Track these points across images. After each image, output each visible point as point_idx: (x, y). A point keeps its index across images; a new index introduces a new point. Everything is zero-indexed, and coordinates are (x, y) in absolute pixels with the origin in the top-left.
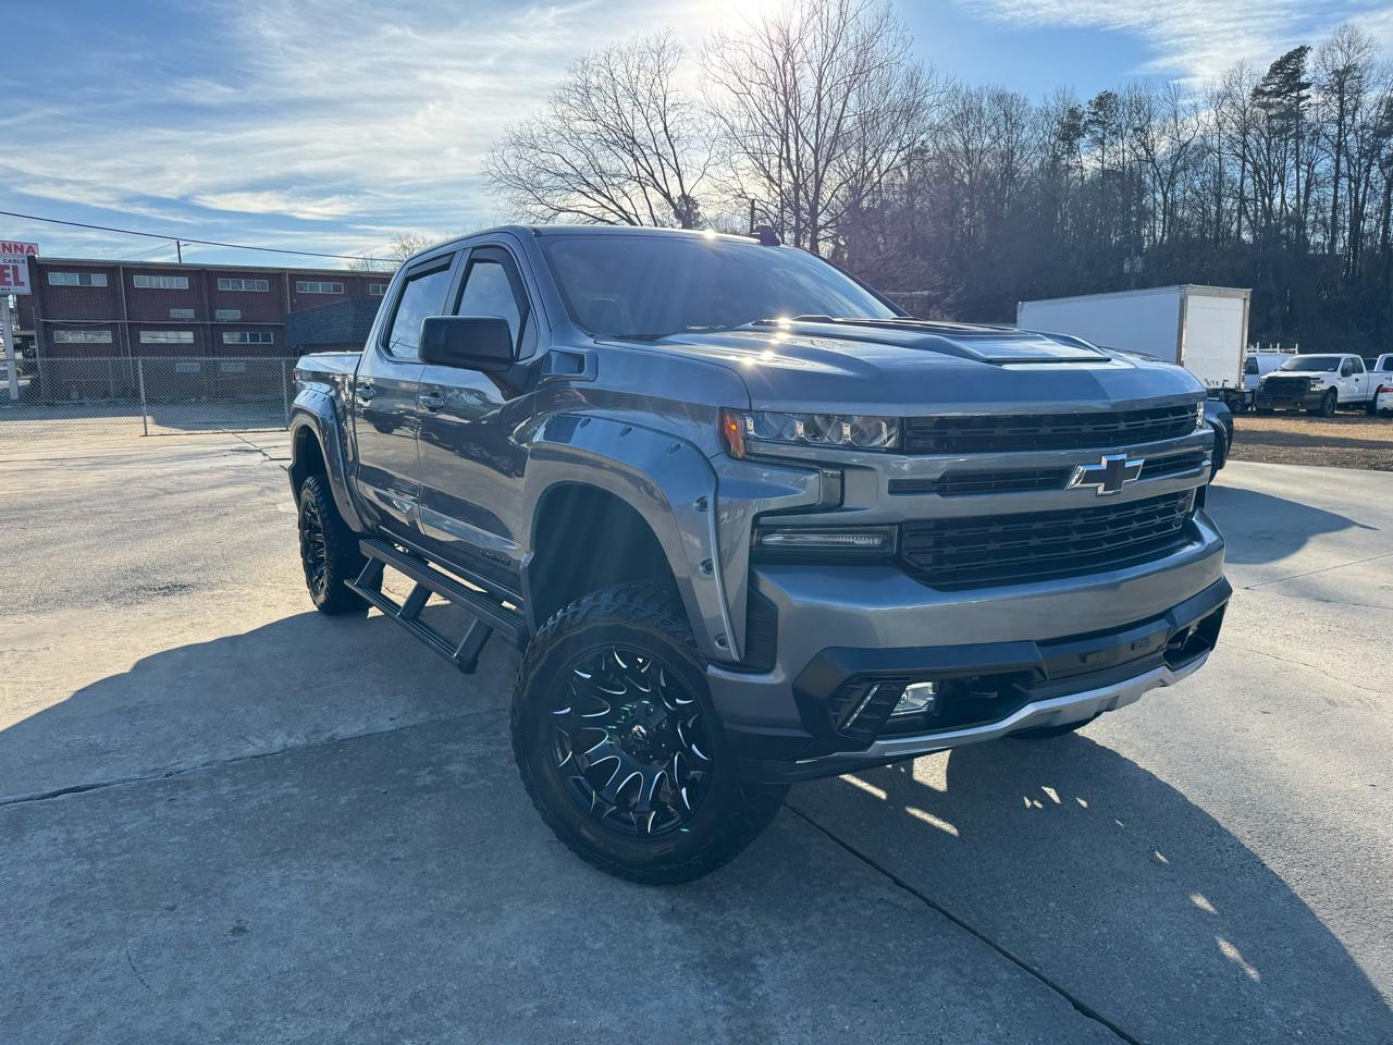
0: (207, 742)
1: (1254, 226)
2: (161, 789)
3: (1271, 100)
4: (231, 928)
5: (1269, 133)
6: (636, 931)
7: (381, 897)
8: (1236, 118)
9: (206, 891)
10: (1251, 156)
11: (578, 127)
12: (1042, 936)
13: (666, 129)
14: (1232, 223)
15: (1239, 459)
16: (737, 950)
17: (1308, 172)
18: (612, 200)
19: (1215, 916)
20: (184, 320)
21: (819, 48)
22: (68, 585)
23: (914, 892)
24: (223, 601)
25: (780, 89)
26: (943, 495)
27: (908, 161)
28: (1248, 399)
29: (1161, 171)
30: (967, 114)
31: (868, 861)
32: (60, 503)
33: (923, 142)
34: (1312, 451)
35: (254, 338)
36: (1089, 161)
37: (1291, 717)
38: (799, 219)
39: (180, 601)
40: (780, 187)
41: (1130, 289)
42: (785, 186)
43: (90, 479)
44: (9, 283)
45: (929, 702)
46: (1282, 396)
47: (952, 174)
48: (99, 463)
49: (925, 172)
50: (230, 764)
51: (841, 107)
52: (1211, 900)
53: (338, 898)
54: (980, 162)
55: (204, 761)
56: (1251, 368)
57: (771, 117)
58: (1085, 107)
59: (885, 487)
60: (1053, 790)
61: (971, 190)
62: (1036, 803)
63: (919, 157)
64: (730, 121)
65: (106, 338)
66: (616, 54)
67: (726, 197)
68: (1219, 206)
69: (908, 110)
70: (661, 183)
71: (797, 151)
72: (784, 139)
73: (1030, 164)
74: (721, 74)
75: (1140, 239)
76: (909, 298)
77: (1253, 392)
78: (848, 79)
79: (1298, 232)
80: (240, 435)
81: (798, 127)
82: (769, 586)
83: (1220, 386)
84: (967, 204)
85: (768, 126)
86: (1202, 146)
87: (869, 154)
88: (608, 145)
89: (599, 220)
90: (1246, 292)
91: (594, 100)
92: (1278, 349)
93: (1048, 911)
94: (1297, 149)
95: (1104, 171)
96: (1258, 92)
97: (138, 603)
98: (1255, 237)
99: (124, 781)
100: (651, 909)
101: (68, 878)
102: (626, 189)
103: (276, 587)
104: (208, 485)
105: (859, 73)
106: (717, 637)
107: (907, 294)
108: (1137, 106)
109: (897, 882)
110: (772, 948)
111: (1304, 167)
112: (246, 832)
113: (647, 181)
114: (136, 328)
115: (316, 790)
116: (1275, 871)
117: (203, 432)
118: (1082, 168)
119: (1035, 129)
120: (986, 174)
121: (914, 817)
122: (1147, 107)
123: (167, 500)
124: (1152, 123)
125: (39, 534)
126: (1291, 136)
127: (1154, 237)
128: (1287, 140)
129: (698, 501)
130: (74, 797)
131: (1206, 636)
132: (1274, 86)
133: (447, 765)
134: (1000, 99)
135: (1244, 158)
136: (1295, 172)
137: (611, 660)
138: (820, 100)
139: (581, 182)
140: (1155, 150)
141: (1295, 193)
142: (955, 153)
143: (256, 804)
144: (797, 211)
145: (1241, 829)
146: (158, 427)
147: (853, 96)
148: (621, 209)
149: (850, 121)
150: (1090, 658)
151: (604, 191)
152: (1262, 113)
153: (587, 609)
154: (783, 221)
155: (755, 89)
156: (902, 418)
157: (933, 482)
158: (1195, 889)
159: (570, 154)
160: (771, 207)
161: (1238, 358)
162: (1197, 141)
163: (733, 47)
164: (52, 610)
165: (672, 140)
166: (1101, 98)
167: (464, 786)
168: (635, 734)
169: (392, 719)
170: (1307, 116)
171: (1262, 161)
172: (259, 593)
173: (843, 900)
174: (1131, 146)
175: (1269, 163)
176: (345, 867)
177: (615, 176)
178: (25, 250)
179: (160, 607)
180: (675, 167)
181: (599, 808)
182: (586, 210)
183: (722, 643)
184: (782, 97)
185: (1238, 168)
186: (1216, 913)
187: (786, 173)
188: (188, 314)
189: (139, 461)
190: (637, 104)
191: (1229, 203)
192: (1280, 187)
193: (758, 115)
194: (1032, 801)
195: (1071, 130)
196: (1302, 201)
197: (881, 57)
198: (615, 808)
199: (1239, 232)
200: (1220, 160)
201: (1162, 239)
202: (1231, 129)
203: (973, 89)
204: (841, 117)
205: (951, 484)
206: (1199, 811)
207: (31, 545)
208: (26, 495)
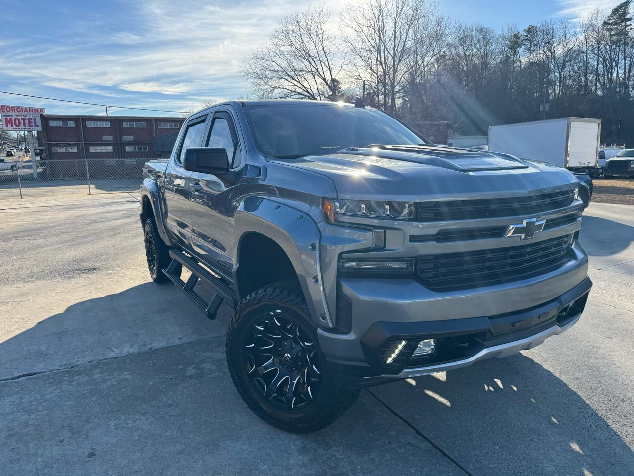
0: (92, 350)
1: (603, 87)
2: (67, 375)
3: (612, 27)
4: (88, 453)
5: (611, 43)
6: (284, 459)
7: (162, 437)
8: (595, 36)
9: (79, 432)
10: (602, 54)
11: (284, 49)
12: (491, 466)
13: (323, 48)
14: (593, 86)
15: (596, 202)
16: (334, 471)
17: (630, 61)
18: (299, 83)
19: (582, 456)
20: (108, 141)
21: (395, 9)
22: (44, 268)
23: (426, 439)
24: (111, 276)
25: (377, 29)
26: (438, 242)
27: (438, 60)
28: (600, 171)
29: (558, 62)
30: (465, 37)
31: (404, 421)
32: (46, 228)
33: (445, 51)
34: (631, 197)
35: (140, 149)
36: (524, 59)
37: (623, 340)
38: (386, 89)
39: (92, 276)
40: (377, 74)
41: (543, 119)
42: (380, 73)
43: (62, 215)
44: (32, 126)
45: (432, 349)
46: (616, 170)
47: (458, 65)
48: (67, 208)
49: (445, 65)
50: (101, 362)
51: (405, 36)
52: (580, 446)
53: (141, 437)
54: (472, 60)
55: (90, 360)
56: (602, 156)
57: (373, 42)
58: (522, 33)
59: (407, 238)
60: (499, 381)
61: (467, 74)
62: (491, 388)
63: (443, 58)
64: (354, 44)
65: (74, 150)
66: (300, 15)
67: (352, 79)
68: (586, 78)
69: (437, 37)
70: (322, 73)
71: (385, 57)
72: (379, 52)
73: (495, 60)
74: (349, 23)
75: (548, 95)
76: (438, 125)
77: (603, 168)
78: (408, 23)
79: (625, 90)
80: (131, 194)
81: (385, 46)
82: (348, 289)
83: (586, 165)
84: (465, 80)
85: (371, 46)
86: (578, 50)
87: (419, 57)
88: (297, 57)
89: (293, 92)
90: (599, 120)
91: (290, 36)
92: (615, 147)
93: (494, 451)
94: (625, 50)
95: (530, 63)
96: (605, 23)
97: (74, 277)
98: (603, 93)
99: (51, 370)
100: (293, 447)
101: (16, 424)
102: (306, 77)
103: (137, 269)
104: (114, 218)
105: (414, 19)
106: (321, 316)
107: (437, 123)
108: (547, 32)
109: (418, 433)
110: (351, 470)
111: (628, 59)
112: (103, 399)
113: (315, 73)
114: (87, 145)
115: (139, 377)
116: (614, 429)
117: (116, 192)
118: (520, 62)
119: (498, 44)
120: (474, 66)
121: (428, 395)
122: (551, 32)
123: (95, 226)
124: (554, 40)
125: (36, 243)
126: (621, 44)
127: (555, 93)
128: (619, 46)
129: (311, 246)
130: (27, 379)
131: (579, 307)
132: (613, 20)
133: (202, 364)
134: (481, 30)
135: (598, 55)
136: (623, 61)
137: (272, 321)
138: (395, 33)
139: (285, 74)
140: (556, 53)
141: (623, 71)
142: (460, 56)
143: (110, 384)
144: (385, 85)
145: (596, 404)
146: (96, 190)
147: (411, 31)
148: (303, 86)
149: (409, 43)
150: (517, 325)
151: (296, 78)
152: (607, 33)
153: (261, 295)
154: (378, 90)
155: (365, 29)
156: (416, 203)
157: (433, 235)
158: (572, 439)
159: (280, 61)
160: (373, 84)
161: (595, 151)
162: (576, 48)
163: (354, 9)
164: (34, 281)
165: (326, 54)
166: (529, 28)
167: (209, 376)
168: (286, 357)
169: (180, 338)
170: (630, 34)
171: (607, 56)
172: (128, 273)
173: (390, 443)
174: (544, 51)
175: (611, 57)
176: (147, 419)
177: (300, 71)
178: (39, 111)
179: (82, 279)
180: (328, 66)
181: (269, 394)
182: (287, 87)
183: (324, 318)
184: (378, 33)
185: (596, 60)
186: (583, 454)
187: (380, 67)
188: (110, 138)
189: (84, 207)
190: (310, 37)
191: (591, 77)
192: (616, 69)
193: (367, 41)
194: (488, 387)
195: (515, 43)
196: (627, 75)
197: (424, 12)
198: (276, 394)
199: (596, 90)
200: (587, 56)
201: (559, 94)
202: (592, 41)
203: (468, 26)
204: (405, 41)
205: (443, 236)
206: (575, 393)
207: (30, 249)
208: (32, 224)
